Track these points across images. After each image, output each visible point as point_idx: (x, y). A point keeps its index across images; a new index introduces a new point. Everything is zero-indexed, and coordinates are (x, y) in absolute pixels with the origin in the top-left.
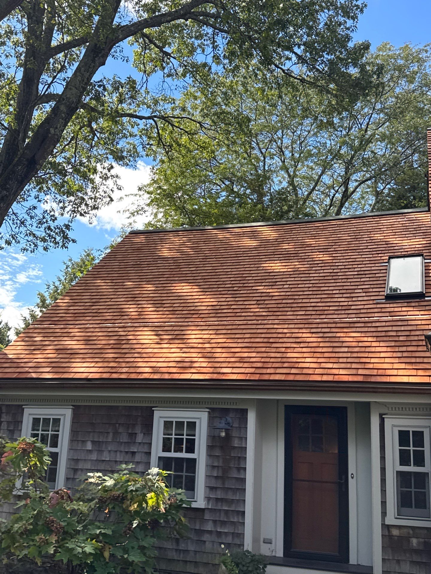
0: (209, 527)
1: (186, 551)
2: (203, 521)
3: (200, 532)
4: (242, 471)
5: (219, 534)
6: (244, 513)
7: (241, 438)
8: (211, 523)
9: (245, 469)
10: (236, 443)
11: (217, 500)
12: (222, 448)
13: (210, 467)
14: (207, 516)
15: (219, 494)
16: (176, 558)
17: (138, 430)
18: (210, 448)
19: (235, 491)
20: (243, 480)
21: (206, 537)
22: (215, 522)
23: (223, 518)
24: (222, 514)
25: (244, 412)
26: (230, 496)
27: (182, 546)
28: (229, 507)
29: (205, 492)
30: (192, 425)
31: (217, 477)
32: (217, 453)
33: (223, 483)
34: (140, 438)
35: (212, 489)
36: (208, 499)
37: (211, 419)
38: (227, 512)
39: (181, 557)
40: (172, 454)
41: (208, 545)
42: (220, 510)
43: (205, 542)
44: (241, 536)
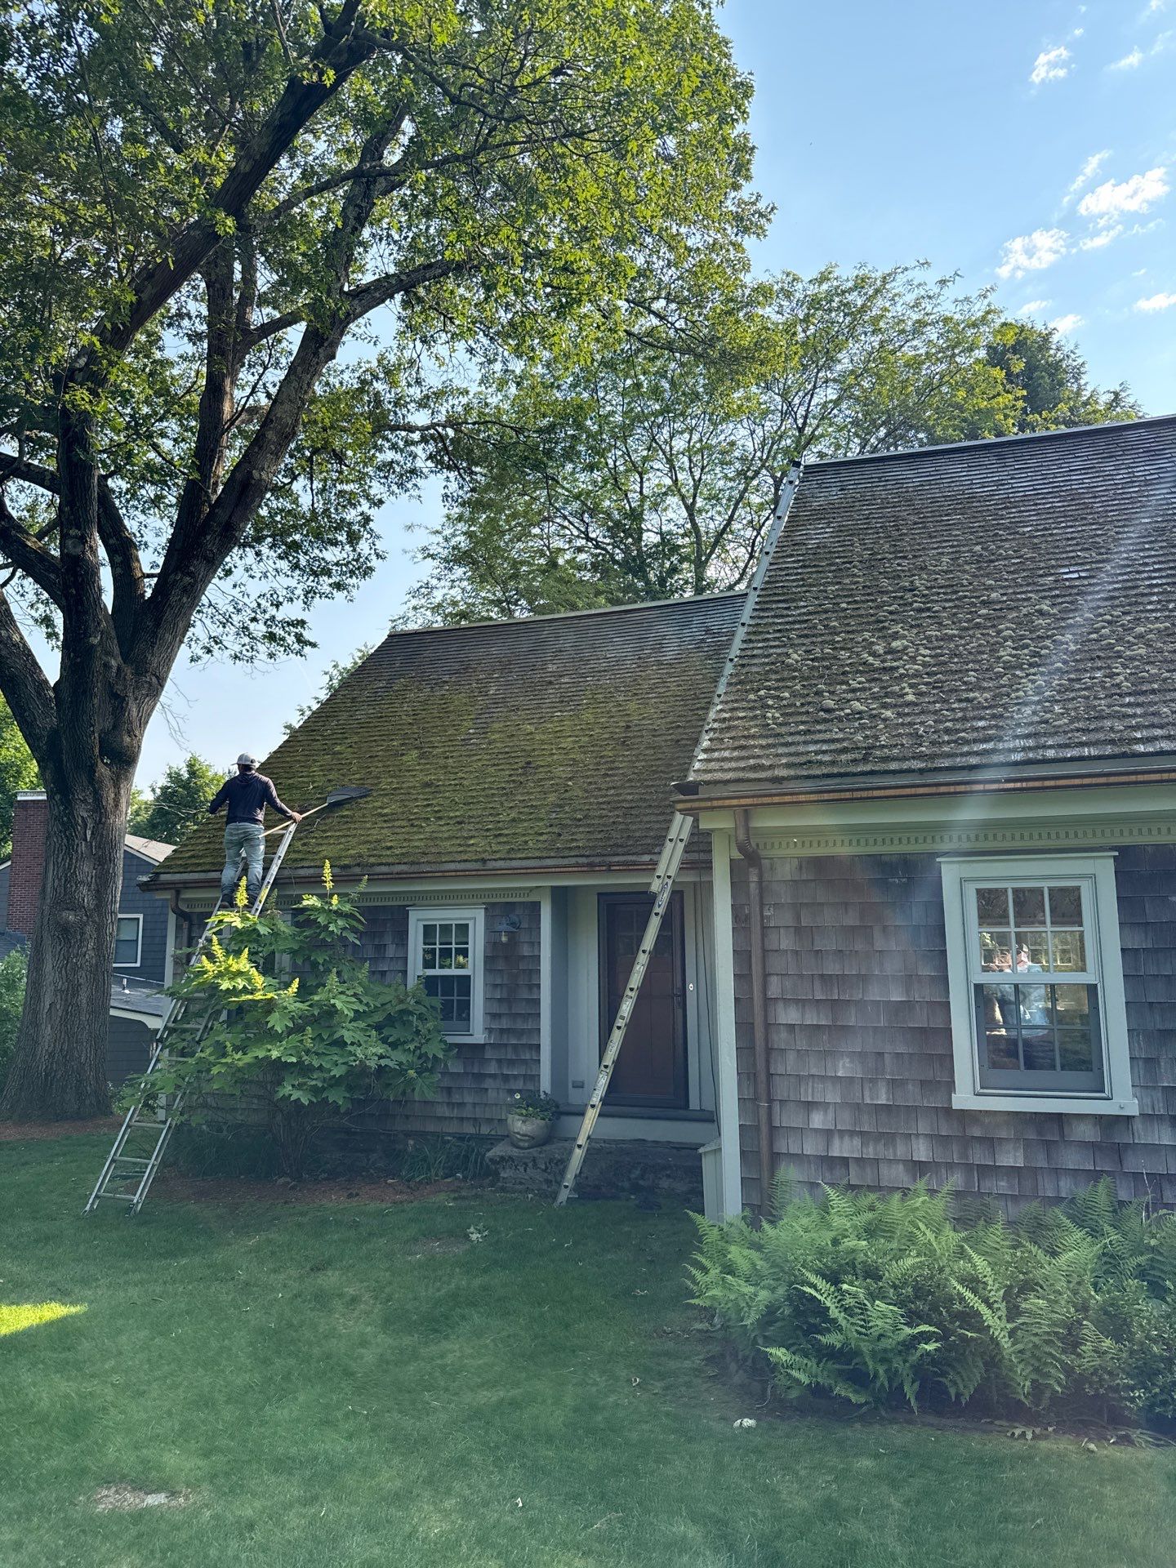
0: (492, 1069)
1: (461, 1105)
2: (484, 1061)
3: (480, 1077)
4: (535, 989)
5: (506, 1078)
6: (539, 1046)
7: (532, 944)
8: (494, 1063)
9: (539, 986)
10: (526, 951)
11: (502, 1031)
12: (506, 958)
13: (490, 986)
14: (488, 1055)
15: (505, 1023)
16: (447, 1115)
17: (388, 939)
18: (489, 960)
19: (525, 1017)
20: (537, 1002)
21: (489, 1083)
22: (499, 1061)
23: (511, 1055)
24: (510, 1049)
25: (536, 906)
26: (520, 1025)
27: (456, 1098)
28: (519, 1039)
29: (484, 1021)
30: (463, 929)
31: (500, 1000)
32: (501, 965)
33: (510, 1008)
34: (391, 951)
35: (494, 1016)
36: (489, 1030)
37: (489, 919)
38: (515, 1046)
39: (456, 1113)
40: (437, 972)
41: (492, 1094)
42: (506, 1045)
43: (487, 1089)
44: (536, 1078)
